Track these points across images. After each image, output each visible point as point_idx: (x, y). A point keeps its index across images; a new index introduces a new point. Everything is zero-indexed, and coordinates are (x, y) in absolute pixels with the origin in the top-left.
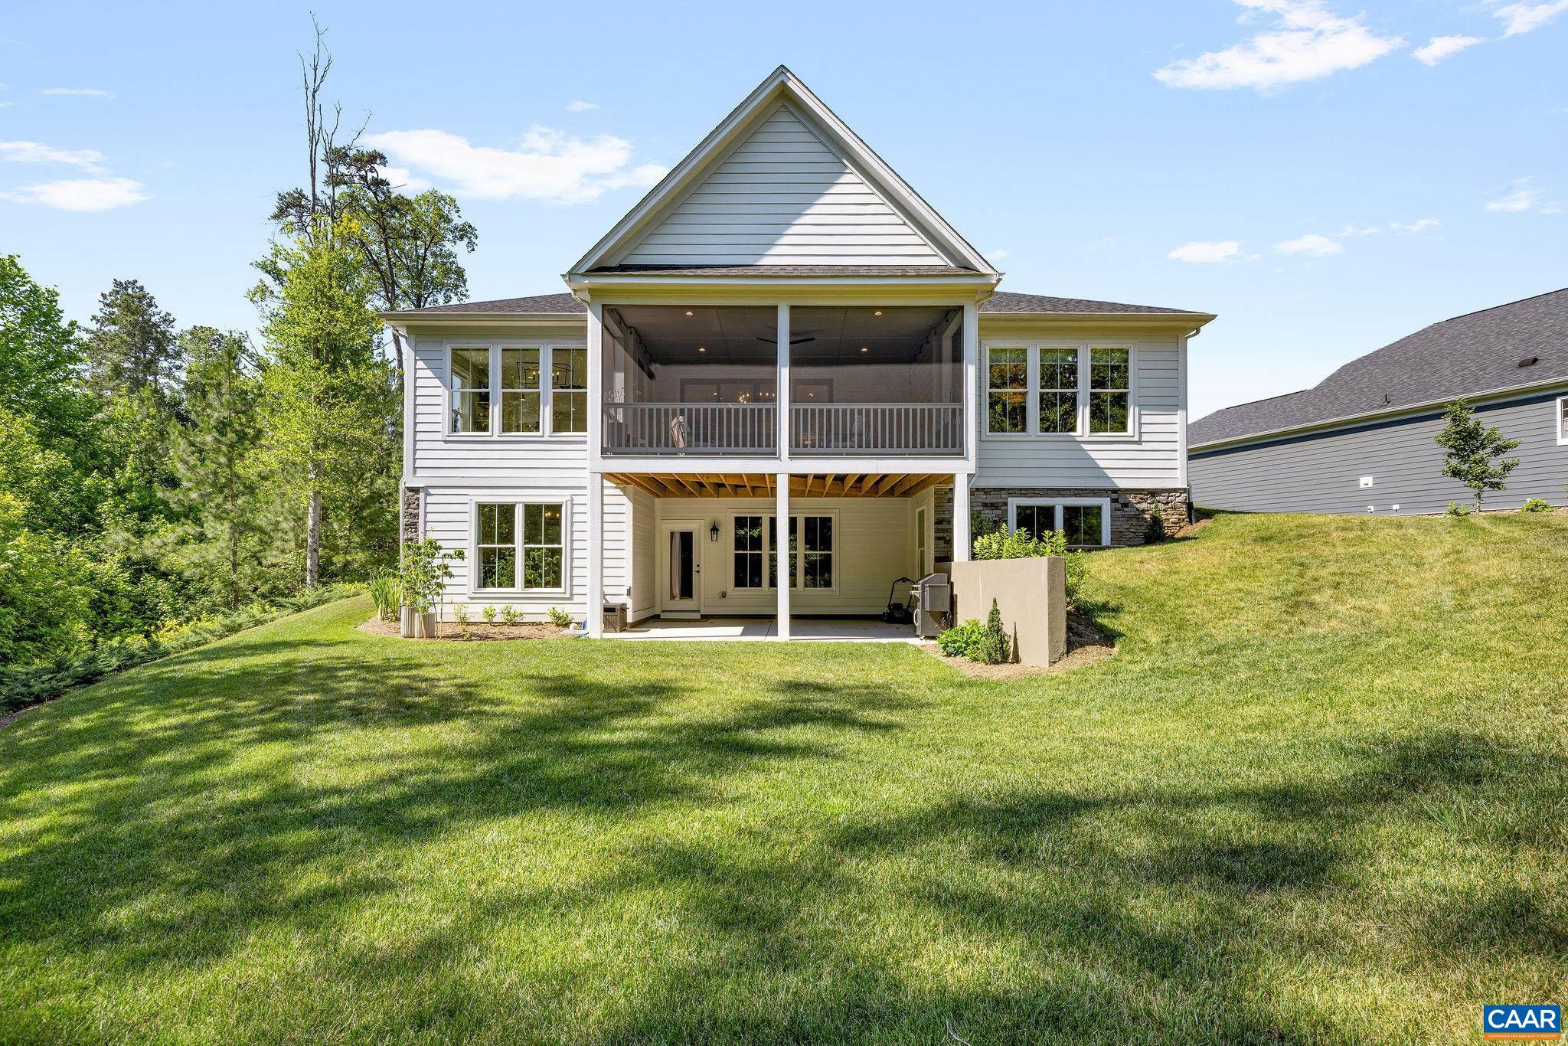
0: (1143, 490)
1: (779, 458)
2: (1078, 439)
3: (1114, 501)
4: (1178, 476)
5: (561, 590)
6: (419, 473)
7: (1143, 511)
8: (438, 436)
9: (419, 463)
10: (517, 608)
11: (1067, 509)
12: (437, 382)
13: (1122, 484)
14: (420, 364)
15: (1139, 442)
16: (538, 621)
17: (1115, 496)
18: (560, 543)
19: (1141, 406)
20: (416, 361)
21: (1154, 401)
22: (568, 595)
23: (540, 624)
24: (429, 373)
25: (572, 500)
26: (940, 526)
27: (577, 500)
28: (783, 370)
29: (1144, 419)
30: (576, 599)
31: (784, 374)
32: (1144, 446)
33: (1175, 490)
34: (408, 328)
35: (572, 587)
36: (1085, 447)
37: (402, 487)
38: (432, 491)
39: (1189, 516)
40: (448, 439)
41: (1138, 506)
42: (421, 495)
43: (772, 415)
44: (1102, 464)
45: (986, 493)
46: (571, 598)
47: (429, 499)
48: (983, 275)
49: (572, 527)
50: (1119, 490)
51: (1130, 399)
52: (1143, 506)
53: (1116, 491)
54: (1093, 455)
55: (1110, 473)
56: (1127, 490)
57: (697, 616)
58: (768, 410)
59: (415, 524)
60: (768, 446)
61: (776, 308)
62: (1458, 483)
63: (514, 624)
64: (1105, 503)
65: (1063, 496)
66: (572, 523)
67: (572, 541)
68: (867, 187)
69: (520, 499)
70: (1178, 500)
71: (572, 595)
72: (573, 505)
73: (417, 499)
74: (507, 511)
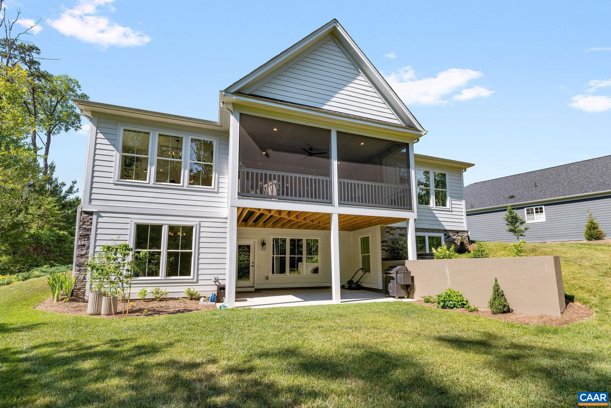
0: (454, 231)
1: (333, 206)
2: (432, 208)
3: (445, 235)
4: (464, 225)
5: (191, 277)
6: (94, 202)
7: (455, 239)
8: (111, 181)
9: (93, 196)
10: (163, 289)
11: (429, 237)
12: (111, 148)
13: (447, 228)
14: (100, 135)
15: (451, 211)
16: (177, 297)
17: (445, 233)
18: (191, 249)
19: (452, 197)
20: (97, 133)
21: (455, 195)
22: (195, 280)
23: (178, 299)
24: (106, 142)
25: (200, 224)
26: (383, 244)
27: (203, 224)
28: (334, 161)
29: (453, 202)
30: (200, 283)
31: (335, 164)
32: (453, 213)
33: (464, 231)
34: (93, 112)
35: (198, 275)
36: (434, 212)
37: (79, 210)
38: (102, 214)
39: (469, 242)
40: (117, 183)
41: (453, 237)
42: (94, 217)
43: (329, 184)
44: (440, 219)
45: (400, 230)
46: (197, 282)
47: (100, 220)
48: (419, 131)
49: (199, 240)
50: (446, 230)
51: (447, 194)
52: (454, 237)
53: (445, 231)
54: (437, 215)
55: (443, 223)
56: (449, 230)
57: (253, 289)
58: (327, 181)
59: (88, 235)
60: (327, 199)
61: (330, 130)
62: (511, 233)
63: (161, 300)
64: (442, 235)
65: (428, 232)
66: (199, 237)
67: (199, 248)
68: (369, 84)
69: (166, 222)
70: (465, 235)
71: (198, 280)
72: (200, 227)
73: (91, 219)
74: (157, 229)
